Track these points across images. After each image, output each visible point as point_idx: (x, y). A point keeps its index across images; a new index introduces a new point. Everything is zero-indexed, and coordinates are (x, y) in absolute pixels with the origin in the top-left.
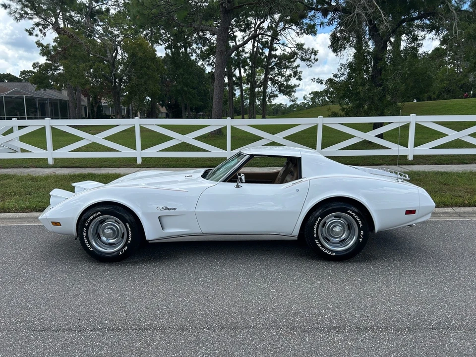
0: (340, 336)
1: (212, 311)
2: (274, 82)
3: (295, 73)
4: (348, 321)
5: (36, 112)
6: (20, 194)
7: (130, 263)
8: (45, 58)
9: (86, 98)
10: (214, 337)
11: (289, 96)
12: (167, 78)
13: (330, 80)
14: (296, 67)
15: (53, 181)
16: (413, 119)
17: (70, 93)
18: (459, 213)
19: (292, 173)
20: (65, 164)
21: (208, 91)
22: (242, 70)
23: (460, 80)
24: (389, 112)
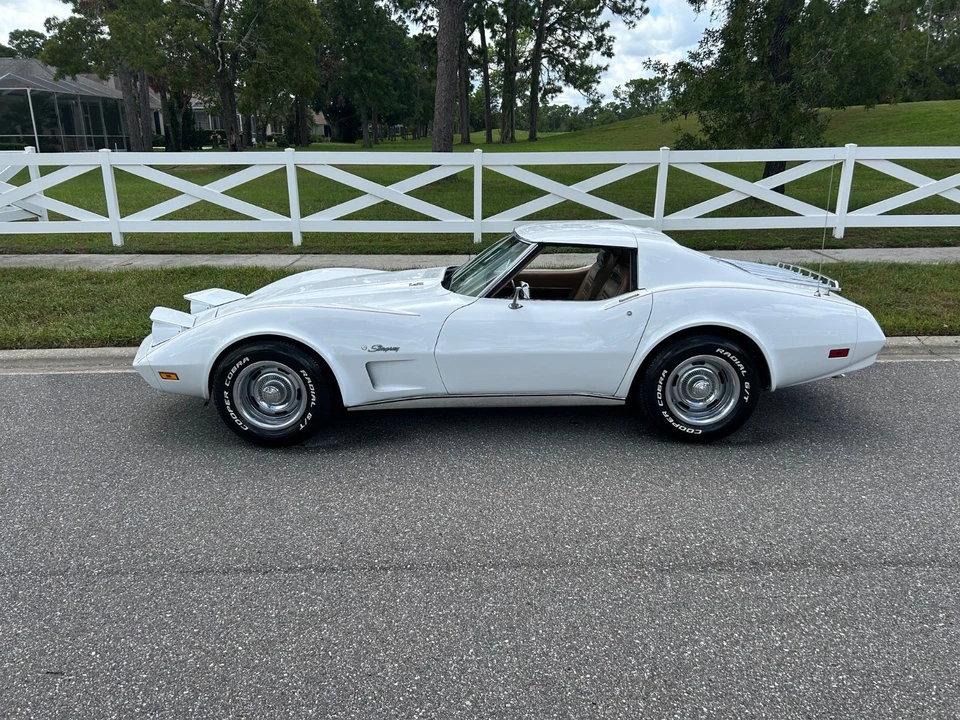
0: (725, 578)
1: (493, 536)
2: (555, 59)
3: (600, 41)
4: (737, 552)
5: (56, 124)
6: (73, 310)
7: (324, 447)
8: (70, 6)
9: (159, 94)
10: (505, 581)
11: (586, 91)
12: (326, 49)
13: (681, 65)
14: (602, 28)
15: (134, 283)
16: (850, 154)
17: (126, 84)
18: (931, 347)
19: (616, 278)
20: (145, 246)
21: (414, 77)
22: (488, 33)
23: (941, 59)
24: (802, 137)
